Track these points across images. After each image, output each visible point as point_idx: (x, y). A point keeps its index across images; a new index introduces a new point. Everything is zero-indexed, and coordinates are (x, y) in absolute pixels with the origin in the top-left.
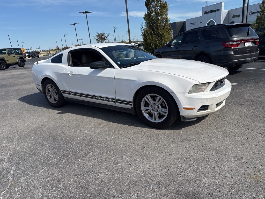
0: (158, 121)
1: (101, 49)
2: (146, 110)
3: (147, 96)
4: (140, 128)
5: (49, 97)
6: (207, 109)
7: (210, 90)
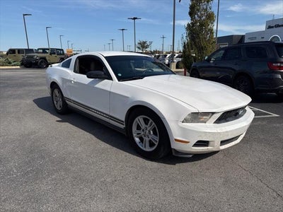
0: (148, 149)
1: (106, 58)
2: (138, 134)
3: (139, 117)
4: (128, 154)
5: (55, 103)
6: (207, 146)
7: (215, 123)
